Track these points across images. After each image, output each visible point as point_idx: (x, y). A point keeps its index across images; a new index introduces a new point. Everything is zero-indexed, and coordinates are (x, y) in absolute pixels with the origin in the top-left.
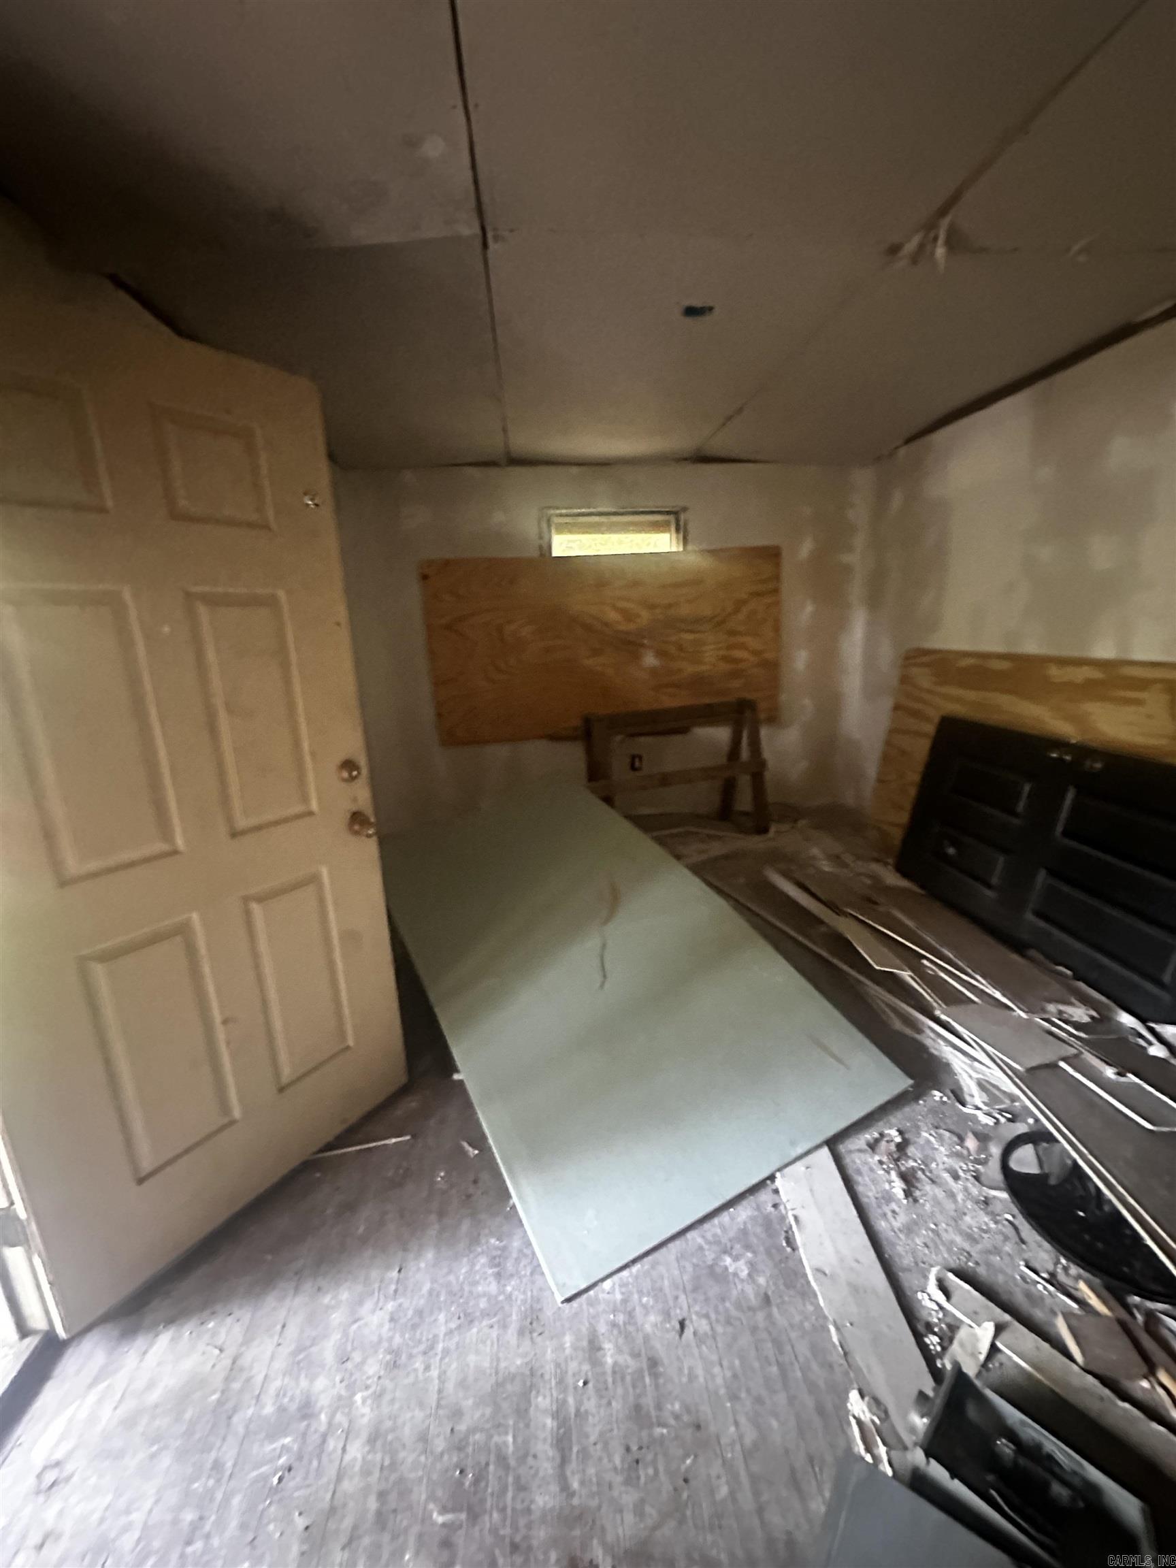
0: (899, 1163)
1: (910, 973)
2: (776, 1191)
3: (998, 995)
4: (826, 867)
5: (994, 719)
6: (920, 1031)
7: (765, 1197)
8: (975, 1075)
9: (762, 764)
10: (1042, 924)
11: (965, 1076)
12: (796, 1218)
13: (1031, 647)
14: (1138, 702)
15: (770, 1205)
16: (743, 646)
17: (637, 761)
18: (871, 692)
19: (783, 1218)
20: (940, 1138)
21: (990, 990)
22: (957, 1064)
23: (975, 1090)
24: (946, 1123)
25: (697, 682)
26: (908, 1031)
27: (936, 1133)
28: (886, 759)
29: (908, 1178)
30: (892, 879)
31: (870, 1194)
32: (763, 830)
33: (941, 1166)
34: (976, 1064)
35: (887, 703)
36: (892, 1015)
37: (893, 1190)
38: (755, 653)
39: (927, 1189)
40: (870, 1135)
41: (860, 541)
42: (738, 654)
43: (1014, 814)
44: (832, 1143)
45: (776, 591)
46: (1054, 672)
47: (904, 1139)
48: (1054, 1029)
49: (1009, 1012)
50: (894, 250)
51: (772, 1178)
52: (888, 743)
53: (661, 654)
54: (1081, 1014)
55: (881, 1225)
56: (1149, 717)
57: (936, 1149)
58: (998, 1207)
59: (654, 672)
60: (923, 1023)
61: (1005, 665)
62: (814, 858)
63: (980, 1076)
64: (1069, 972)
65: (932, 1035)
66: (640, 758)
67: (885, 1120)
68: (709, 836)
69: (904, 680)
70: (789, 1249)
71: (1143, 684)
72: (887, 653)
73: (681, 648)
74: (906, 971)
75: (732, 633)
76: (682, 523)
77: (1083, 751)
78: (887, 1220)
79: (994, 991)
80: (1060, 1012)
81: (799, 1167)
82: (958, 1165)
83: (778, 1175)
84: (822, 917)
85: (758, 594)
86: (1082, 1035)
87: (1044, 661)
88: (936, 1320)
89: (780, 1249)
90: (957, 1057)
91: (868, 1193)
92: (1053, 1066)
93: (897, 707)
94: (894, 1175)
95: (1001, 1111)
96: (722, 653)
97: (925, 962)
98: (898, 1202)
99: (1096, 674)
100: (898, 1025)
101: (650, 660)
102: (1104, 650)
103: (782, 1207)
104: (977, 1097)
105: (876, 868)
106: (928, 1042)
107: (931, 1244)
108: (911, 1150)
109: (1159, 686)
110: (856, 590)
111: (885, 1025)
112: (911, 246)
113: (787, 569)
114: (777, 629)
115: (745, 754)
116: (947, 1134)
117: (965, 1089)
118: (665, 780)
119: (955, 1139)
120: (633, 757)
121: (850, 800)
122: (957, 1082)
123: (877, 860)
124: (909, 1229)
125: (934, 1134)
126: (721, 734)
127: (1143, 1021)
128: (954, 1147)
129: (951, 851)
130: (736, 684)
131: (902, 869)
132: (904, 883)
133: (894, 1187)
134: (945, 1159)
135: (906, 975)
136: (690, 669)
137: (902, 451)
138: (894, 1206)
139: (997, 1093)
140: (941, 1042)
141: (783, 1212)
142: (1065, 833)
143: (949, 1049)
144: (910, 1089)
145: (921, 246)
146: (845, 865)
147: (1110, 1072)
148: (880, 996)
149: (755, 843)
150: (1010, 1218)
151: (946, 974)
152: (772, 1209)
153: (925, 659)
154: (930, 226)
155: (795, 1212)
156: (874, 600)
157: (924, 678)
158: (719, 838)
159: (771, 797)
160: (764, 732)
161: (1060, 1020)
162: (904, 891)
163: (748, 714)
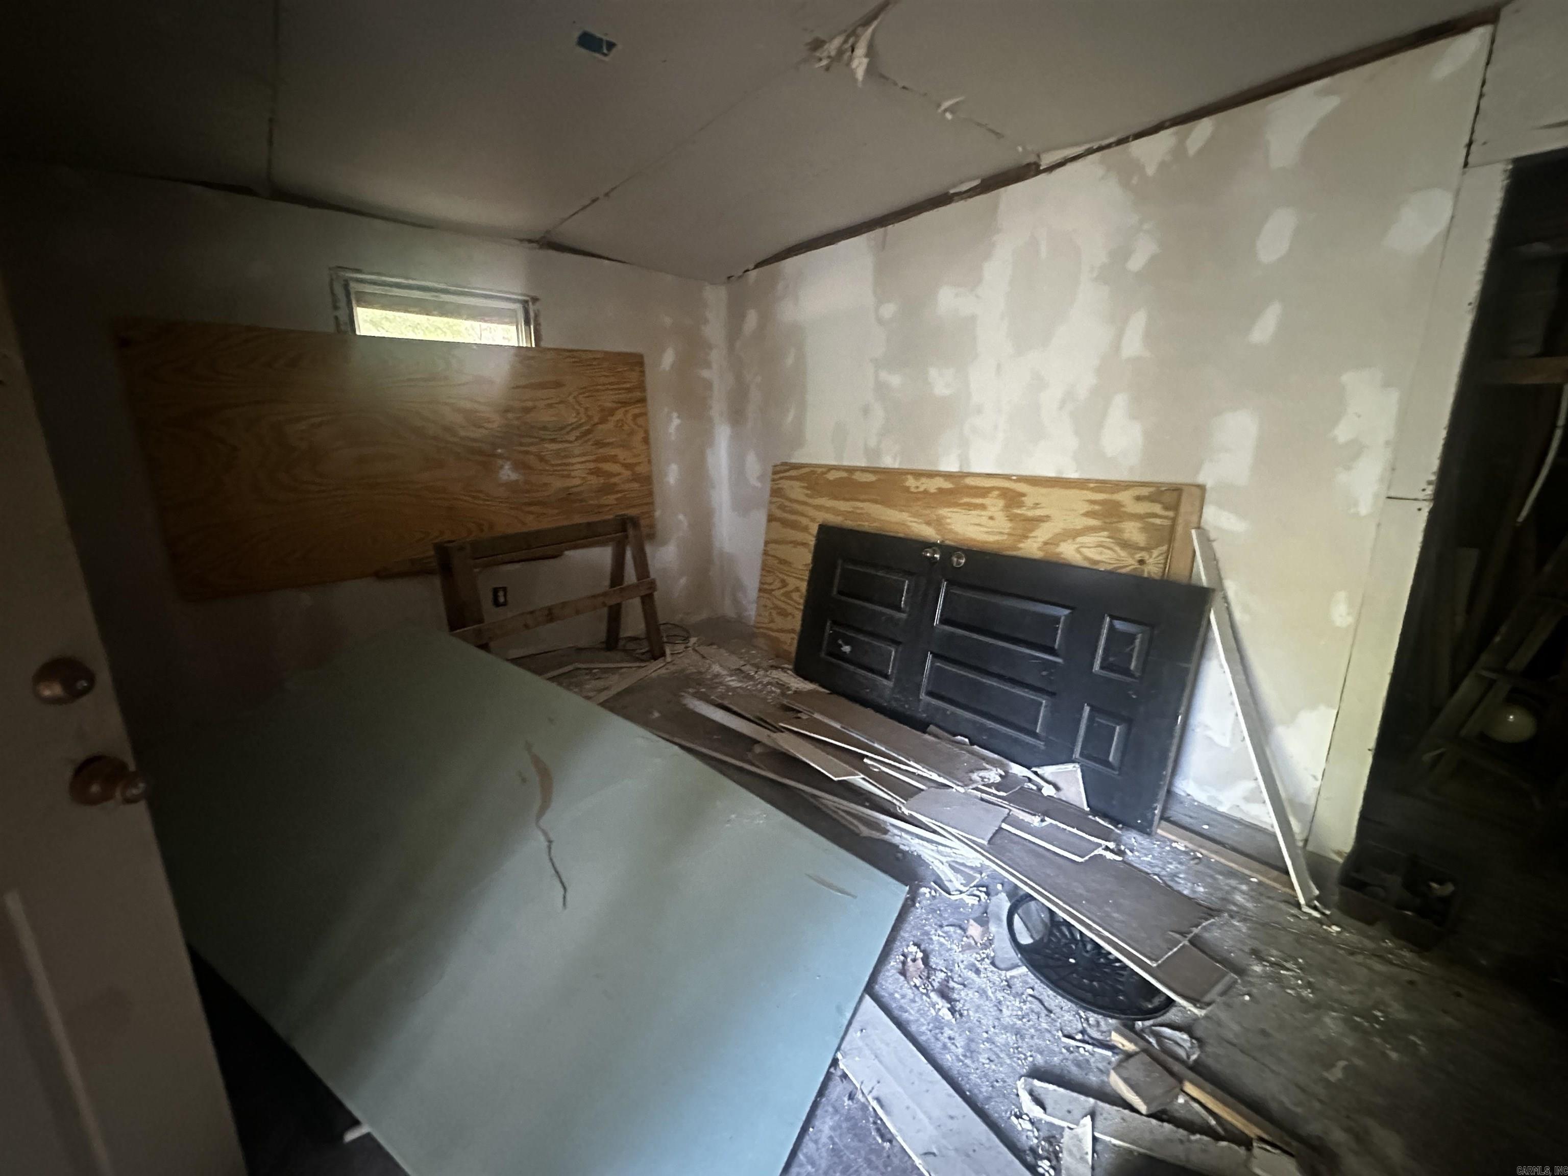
0: (930, 980)
1: (862, 776)
2: (845, 1076)
3: (934, 776)
4: (734, 682)
5: (866, 526)
6: (886, 832)
7: (837, 1089)
8: (944, 859)
9: (652, 585)
10: (934, 702)
11: (937, 863)
12: (878, 1100)
13: (889, 461)
14: (983, 507)
15: (846, 1099)
16: (613, 459)
17: (501, 594)
18: (742, 506)
19: (864, 1107)
20: (948, 935)
21: (927, 773)
22: (926, 853)
23: (950, 874)
24: (945, 919)
25: (568, 498)
26: (876, 835)
27: (943, 932)
28: (766, 569)
29: (944, 993)
30: (797, 684)
31: (924, 1028)
32: (657, 654)
33: (962, 966)
34: (940, 848)
35: (760, 517)
36: (855, 822)
37: (940, 1013)
38: (626, 466)
39: (965, 997)
40: (894, 963)
41: (717, 356)
42: (608, 467)
43: (898, 609)
44: (870, 989)
45: (643, 400)
46: (911, 482)
47: (923, 951)
48: (985, 796)
49: (950, 790)
50: (817, 44)
51: (835, 1062)
52: (766, 553)
53: (519, 466)
54: (994, 775)
55: (948, 1060)
56: (991, 518)
57: (951, 949)
58: (1018, 985)
59: (511, 486)
60: (885, 822)
61: (871, 478)
62: (717, 676)
63: (949, 859)
64: (967, 740)
65: (896, 831)
66: (504, 589)
67: (899, 938)
68: (605, 670)
69: (776, 492)
70: (887, 1145)
71: (984, 492)
72: (754, 467)
73: (542, 459)
74: (858, 775)
75: (599, 444)
76: (532, 314)
77: (948, 550)
78: (950, 1052)
79: (931, 773)
80: (983, 778)
81: (854, 1034)
82: (971, 957)
83: (839, 1056)
84: (754, 736)
85: (624, 403)
86: (1002, 794)
87: (902, 473)
88: (1035, 1141)
89: (878, 1151)
90: (926, 848)
91: (922, 1029)
92: (1001, 828)
93: (771, 519)
94: (932, 995)
95: (977, 886)
96: (592, 465)
97: (866, 760)
98: (949, 1024)
99: (947, 485)
100: (865, 831)
101: (508, 473)
102: (950, 465)
103: (860, 1096)
104: (955, 882)
105: (776, 674)
106: (896, 840)
107: (993, 1057)
108: (934, 961)
109: (996, 493)
110: (718, 406)
111: (856, 835)
112: (833, 47)
113: (652, 380)
114: (646, 440)
115: (630, 575)
116: (952, 929)
117: (943, 877)
118: (550, 615)
119: (959, 931)
120: (496, 591)
121: (729, 610)
122: (934, 872)
123: (774, 667)
124: (970, 1052)
125: (941, 934)
126: (602, 555)
127: (1029, 768)
128: (962, 941)
129: (847, 649)
130: (611, 499)
131: (801, 672)
132: (809, 686)
133: (939, 1009)
134: (961, 957)
135: (858, 780)
136: (558, 484)
137: (753, 274)
138: (948, 1032)
139: (966, 870)
140: (908, 837)
141: (863, 1100)
142: (943, 621)
143: (917, 841)
144: (908, 896)
145: (840, 52)
146: (751, 678)
147: (1035, 821)
148: (842, 807)
149: (654, 670)
150: (1030, 991)
151: (890, 769)
152: (850, 1102)
153: (793, 473)
154: (852, 34)
155: (875, 1093)
156: (737, 416)
157: (796, 490)
158: (613, 671)
159: (662, 617)
160: (648, 549)
161: (984, 785)
162: (810, 693)
163: (631, 532)
